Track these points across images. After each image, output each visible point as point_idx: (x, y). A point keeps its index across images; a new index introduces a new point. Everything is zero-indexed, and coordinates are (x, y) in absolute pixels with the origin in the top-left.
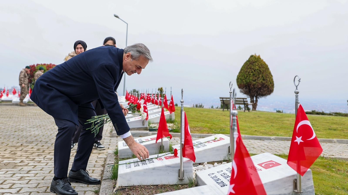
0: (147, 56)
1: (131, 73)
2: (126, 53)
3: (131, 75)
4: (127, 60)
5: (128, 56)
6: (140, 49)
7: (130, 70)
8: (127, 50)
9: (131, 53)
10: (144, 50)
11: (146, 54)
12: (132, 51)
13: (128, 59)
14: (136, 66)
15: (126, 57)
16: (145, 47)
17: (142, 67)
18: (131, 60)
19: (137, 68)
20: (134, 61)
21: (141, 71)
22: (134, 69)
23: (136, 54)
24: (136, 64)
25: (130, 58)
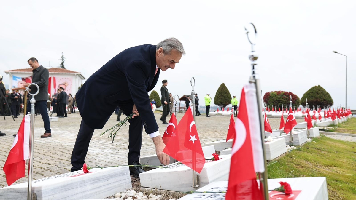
0: (179, 49)
1: (165, 68)
2: (158, 49)
3: (166, 70)
4: (159, 56)
5: (160, 52)
6: (171, 43)
7: (164, 66)
8: (159, 46)
9: (163, 48)
10: (175, 43)
11: (178, 48)
12: (164, 45)
13: (161, 54)
14: (169, 61)
15: (159, 53)
16: (177, 40)
17: (175, 61)
18: (164, 55)
19: (170, 62)
20: (166, 56)
21: (175, 65)
22: (168, 64)
23: (167, 48)
24: (168, 59)
25: (162, 54)
